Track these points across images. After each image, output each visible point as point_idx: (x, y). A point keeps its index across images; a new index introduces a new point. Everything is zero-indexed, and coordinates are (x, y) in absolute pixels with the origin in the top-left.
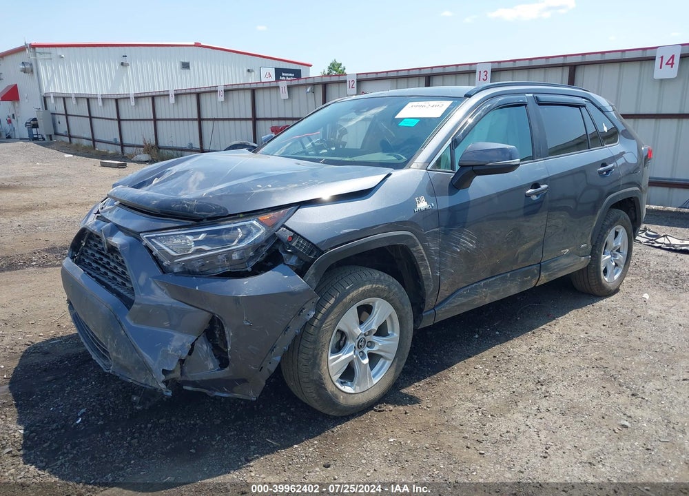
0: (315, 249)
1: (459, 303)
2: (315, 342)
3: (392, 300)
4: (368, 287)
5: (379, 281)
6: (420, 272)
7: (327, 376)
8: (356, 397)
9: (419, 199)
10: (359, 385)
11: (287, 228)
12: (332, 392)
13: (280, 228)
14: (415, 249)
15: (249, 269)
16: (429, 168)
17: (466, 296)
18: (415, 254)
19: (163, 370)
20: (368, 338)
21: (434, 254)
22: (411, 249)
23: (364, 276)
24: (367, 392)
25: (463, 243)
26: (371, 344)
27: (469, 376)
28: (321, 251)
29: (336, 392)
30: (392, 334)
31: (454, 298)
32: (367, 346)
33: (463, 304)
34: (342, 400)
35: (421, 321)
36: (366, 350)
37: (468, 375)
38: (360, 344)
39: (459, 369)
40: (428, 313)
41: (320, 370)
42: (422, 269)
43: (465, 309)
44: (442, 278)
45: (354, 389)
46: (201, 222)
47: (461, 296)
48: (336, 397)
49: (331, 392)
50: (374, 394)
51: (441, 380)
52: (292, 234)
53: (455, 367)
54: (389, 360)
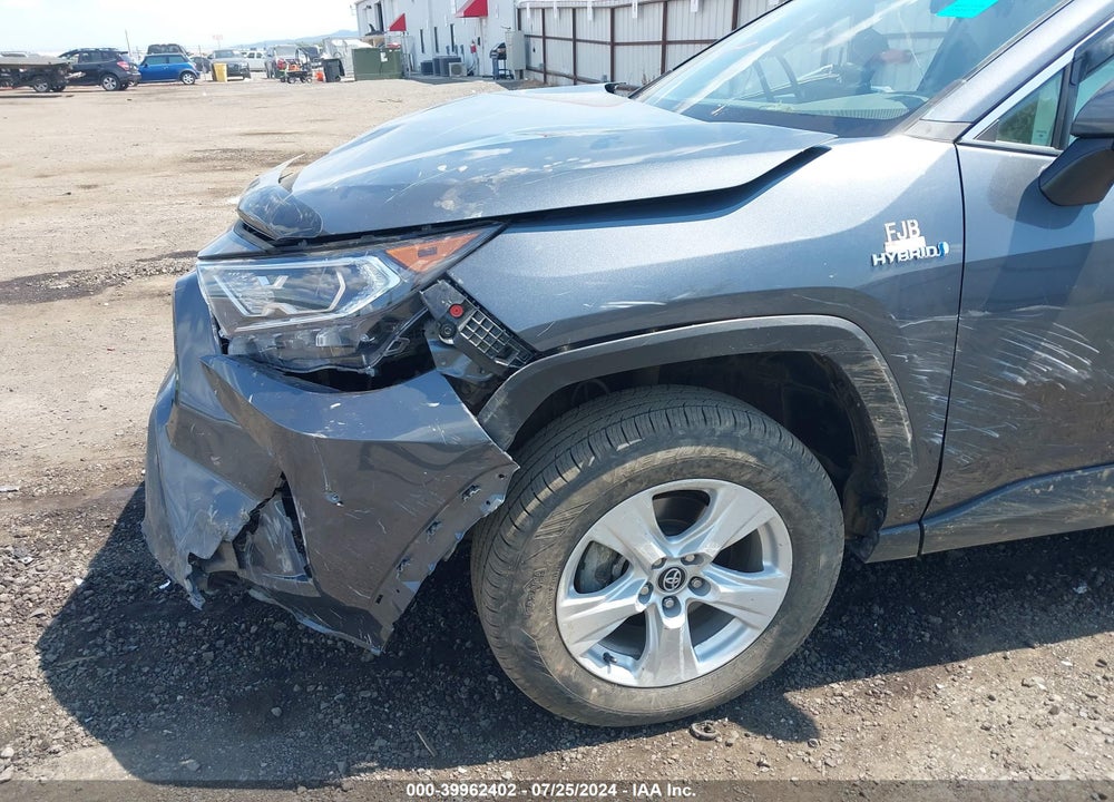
0: (516, 345)
1: (1011, 515)
2: (517, 564)
3: (771, 490)
4: (687, 451)
5: (728, 439)
6: (873, 430)
7: (552, 641)
8: (640, 696)
9: (898, 228)
10: (652, 668)
11: (453, 283)
12: (566, 679)
13: (434, 282)
14: (856, 368)
15: (370, 371)
16: (965, 139)
17: (1035, 500)
18: (857, 382)
19: (191, 554)
20: (690, 570)
21: (928, 385)
22: (845, 367)
23: (679, 421)
24: (676, 689)
25: (1045, 362)
26: (702, 585)
27: (993, 705)
28: (534, 351)
29: (579, 679)
30: (771, 570)
31: (996, 503)
32: (690, 586)
33: (1026, 520)
34: (593, 695)
35: (874, 545)
36: (685, 595)
37: (991, 698)
38: (666, 580)
39: (979, 675)
40: (898, 531)
41: (529, 629)
42: (877, 423)
43: (1032, 532)
44: (950, 450)
45: (638, 678)
46: (295, 247)
47: (1021, 498)
48: (578, 688)
49: (563, 678)
50: (693, 698)
51: (910, 695)
52: (460, 299)
53: (969, 666)
54: (753, 627)
